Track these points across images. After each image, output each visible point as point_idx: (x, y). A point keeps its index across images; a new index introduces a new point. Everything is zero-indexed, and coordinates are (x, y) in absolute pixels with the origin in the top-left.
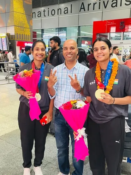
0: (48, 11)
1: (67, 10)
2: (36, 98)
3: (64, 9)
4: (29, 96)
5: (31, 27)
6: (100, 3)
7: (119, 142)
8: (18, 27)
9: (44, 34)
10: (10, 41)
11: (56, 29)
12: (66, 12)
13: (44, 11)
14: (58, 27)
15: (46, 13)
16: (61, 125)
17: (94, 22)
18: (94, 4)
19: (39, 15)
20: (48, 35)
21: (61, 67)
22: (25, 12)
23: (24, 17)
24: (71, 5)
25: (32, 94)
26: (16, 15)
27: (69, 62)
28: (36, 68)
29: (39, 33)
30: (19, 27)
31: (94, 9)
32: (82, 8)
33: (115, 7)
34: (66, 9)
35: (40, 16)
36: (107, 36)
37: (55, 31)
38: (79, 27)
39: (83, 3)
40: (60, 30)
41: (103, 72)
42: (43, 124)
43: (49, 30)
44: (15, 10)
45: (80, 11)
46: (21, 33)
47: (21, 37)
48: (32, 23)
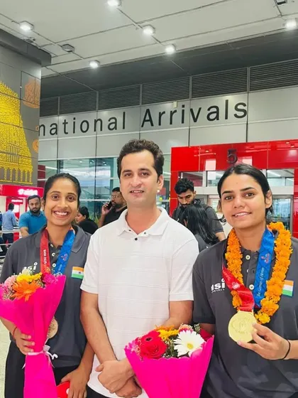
0: (74, 123)
1: (116, 123)
3: (109, 121)
5: (34, 156)
6: (183, 111)
8: (5, 155)
9: (63, 170)
11: (89, 162)
12: (112, 126)
13: (65, 123)
14: (94, 157)
15: (69, 128)
17: (172, 148)
18: (172, 113)
19: (53, 131)
22: (24, 124)
23: (21, 133)
24: (124, 113)
25: (33, 344)
28: (49, 245)
29: (51, 168)
30: (8, 153)
31: (171, 123)
33: (214, 119)
34: (113, 121)
35: (56, 133)
36: (201, 178)
37: (87, 165)
39: (148, 111)
40: (100, 164)
41: (248, 257)
43: (73, 162)
45: (142, 126)
46: (11, 168)
47: (11, 176)
48: (37, 147)
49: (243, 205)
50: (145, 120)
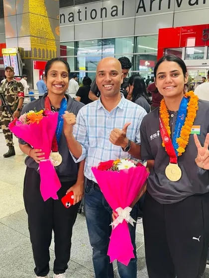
0: (86, 11)
1: (117, 10)
2: (52, 161)
3: (112, 9)
4: (38, 157)
5: (57, 39)
7: (198, 239)
8: (36, 38)
9: (79, 49)
10: (23, 60)
11: (98, 42)
12: (114, 13)
13: (79, 12)
14: (101, 38)
15: (82, 15)
16: (97, 207)
17: (160, 29)
19: (71, 19)
20: (85, 52)
21: (94, 107)
22: (48, 14)
23: (47, 22)
24: (123, 1)
25: (44, 154)
26: (32, 18)
27: (107, 98)
28: (51, 107)
29: (70, 47)
30: (39, 37)
31: (160, 9)
32: (140, 6)
33: (194, 4)
34: (115, 8)
35: (73, 20)
36: (181, 53)
37: (97, 44)
38: (136, 38)
40: (105, 43)
42: (68, 206)
43: (87, 42)
44: (31, 10)
45: (137, 12)
46: (41, 49)
47: (42, 55)
48: (59, 31)
49: (171, 81)
50: (139, 7)
